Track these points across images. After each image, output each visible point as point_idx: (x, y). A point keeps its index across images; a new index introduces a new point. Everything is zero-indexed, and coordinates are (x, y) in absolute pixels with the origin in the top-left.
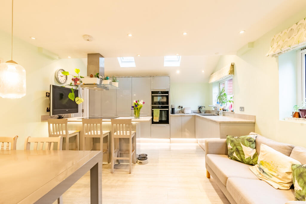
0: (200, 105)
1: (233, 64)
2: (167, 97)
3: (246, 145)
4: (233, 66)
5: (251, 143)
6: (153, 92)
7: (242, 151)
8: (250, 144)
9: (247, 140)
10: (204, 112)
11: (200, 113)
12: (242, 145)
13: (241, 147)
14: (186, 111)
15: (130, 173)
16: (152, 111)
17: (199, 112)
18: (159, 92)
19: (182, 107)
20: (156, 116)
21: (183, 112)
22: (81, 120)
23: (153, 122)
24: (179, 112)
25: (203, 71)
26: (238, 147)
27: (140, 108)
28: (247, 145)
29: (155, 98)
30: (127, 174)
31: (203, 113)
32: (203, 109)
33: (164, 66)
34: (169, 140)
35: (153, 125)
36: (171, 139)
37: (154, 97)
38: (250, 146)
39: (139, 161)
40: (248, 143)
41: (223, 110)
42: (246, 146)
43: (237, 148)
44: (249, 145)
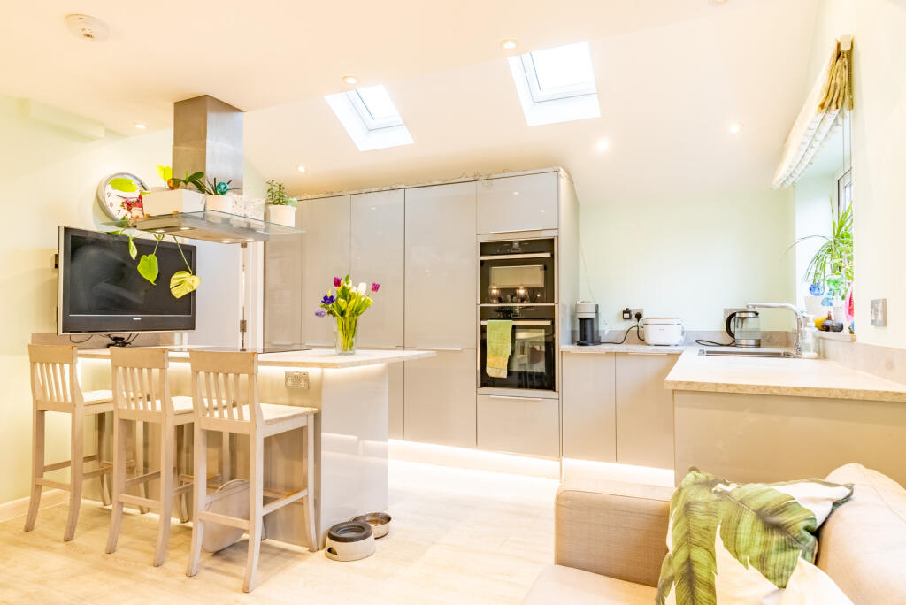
0: (735, 305)
1: (844, 48)
2: (548, 267)
3: (742, 546)
4: (844, 57)
5: (776, 538)
6: (485, 248)
7: (711, 587)
8: (765, 544)
9: (760, 514)
10: (752, 342)
11: (734, 343)
12: (719, 544)
13: (712, 555)
14: (653, 335)
15: (246, 590)
16: (483, 330)
17: (728, 340)
18: (511, 243)
19: (639, 316)
20: (496, 354)
21: (642, 340)
22: (187, 355)
23: (487, 381)
24: (626, 337)
25: (734, 129)
26: (699, 555)
27: (356, 312)
28: (746, 551)
29: (496, 272)
30: (235, 590)
31: (747, 346)
32: (751, 323)
33: (529, 125)
34: (558, 463)
35: (486, 390)
36: (567, 461)
37: (494, 269)
38: (762, 562)
39: (330, 543)
40: (759, 538)
41: (827, 328)
42: (736, 554)
43: (689, 562)
44: (757, 551)
